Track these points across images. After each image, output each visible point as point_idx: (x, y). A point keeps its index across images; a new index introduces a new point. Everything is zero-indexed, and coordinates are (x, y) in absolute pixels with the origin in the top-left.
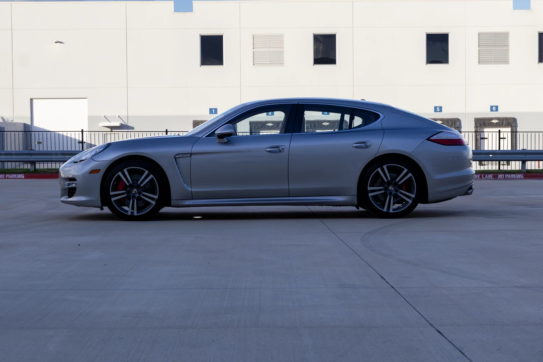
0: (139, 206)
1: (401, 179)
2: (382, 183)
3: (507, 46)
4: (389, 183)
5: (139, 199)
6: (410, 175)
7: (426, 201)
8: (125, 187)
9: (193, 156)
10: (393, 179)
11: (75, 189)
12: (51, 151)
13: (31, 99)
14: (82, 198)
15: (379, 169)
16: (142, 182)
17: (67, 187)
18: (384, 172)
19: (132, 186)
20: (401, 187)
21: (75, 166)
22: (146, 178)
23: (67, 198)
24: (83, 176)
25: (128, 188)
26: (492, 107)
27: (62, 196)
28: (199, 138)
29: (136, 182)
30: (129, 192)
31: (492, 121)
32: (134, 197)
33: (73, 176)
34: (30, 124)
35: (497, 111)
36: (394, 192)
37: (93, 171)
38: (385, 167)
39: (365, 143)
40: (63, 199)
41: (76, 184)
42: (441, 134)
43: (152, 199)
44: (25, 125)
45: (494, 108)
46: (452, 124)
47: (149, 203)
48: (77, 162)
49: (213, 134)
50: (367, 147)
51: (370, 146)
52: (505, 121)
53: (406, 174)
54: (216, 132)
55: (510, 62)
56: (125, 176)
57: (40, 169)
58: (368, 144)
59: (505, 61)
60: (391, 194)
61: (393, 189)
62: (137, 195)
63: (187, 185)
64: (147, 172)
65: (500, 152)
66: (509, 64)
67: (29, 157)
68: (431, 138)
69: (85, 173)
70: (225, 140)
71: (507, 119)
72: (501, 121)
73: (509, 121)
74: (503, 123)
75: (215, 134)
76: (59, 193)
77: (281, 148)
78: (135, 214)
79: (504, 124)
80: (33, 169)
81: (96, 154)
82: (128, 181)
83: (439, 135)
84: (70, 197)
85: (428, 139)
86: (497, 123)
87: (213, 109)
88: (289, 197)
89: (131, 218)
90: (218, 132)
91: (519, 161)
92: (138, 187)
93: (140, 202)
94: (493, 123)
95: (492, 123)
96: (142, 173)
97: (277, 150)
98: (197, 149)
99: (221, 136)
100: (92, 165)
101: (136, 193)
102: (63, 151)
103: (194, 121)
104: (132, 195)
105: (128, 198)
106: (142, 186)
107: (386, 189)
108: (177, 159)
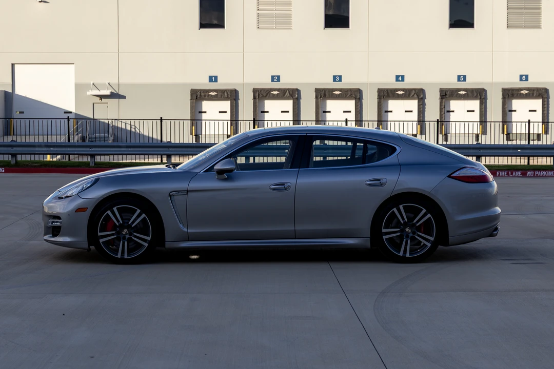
0: (130, 247)
1: (419, 220)
2: (398, 224)
3: (539, 9)
4: (406, 224)
5: (130, 240)
6: (429, 216)
7: (446, 243)
8: (114, 227)
9: (189, 194)
10: (411, 219)
11: (59, 227)
12: (34, 143)
13: (12, 64)
14: (67, 239)
15: (395, 210)
16: (133, 222)
17: (50, 224)
18: (400, 213)
19: (122, 227)
20: (419, 229)
21: (60, 203)
22: (137, 217)
23: (51, 237)
24: (69, 214)
25: (118, 229)
26: (521, 76)
27: (45, 234)
28: (197, 174)
29: (127, 221)
30: (118, 233)
31: (521, 92)
32: (124, 238)
33: (57, 213)
34: (11, 91)
35: (528, 80)
36: (411, 235)
37: (79, 210)
38: (401, 207)
39: (379, 180)
40: (46, 237)
41: (61, 223)
42: (464, 170)
43: (145, 241)
44: (6, 92)
45: (524, 78)
46: (477, 95)
47: (142, 245)
48: (62, 198)
49: (211, 169)
50: (382, 185)
51: (385, 183)
52: (535, 92)
53: (424, 216)
54: (216, 167)
55: (542, 27)
56: (115, 214)
57: (22, 161)
58: (383, 181)
59: (536, 24)
60: (407, 236)
61: (410, 231)
62: (127, 236)
63: (183, 225)
64: (139, 211)
65: (529, 146)
66: (541, 28)
67: (10, 149)
68: (452, 175)
69: (72, 211)
70: (225, 176)
71: (538, 89)
72: (531, 92)
73: (541, 92)
74: (533, 94)
75: (213, 169)
76: (42, 230)
77: (286, 186)
78: (126, 256)
79: (535, 95)
80: (14, 162)
81: (83, 190)
82: (118, 221)
83: (461, 171)
84: (54, 236)
85: (449, 176)
86: (526, 94)
87: (213, 77)
88: (295, 238)
89: (122, 262)
90: (217, 167)
91: (551, 156)
92: (129, 227)
93: (131, 244)
94: (523, 94)
95: (521, 94)
96: (134, 211)
97: (282, 188)
98: (194, 185)
99: (220, 172)
100: (78, 202)
101: (126, 234)
102: (48, 142)
103: (191, 90)
104: (122, 237)
105: (118, 239)
106: (133, 226)
107: (403, 231)
108: (172, 197)
